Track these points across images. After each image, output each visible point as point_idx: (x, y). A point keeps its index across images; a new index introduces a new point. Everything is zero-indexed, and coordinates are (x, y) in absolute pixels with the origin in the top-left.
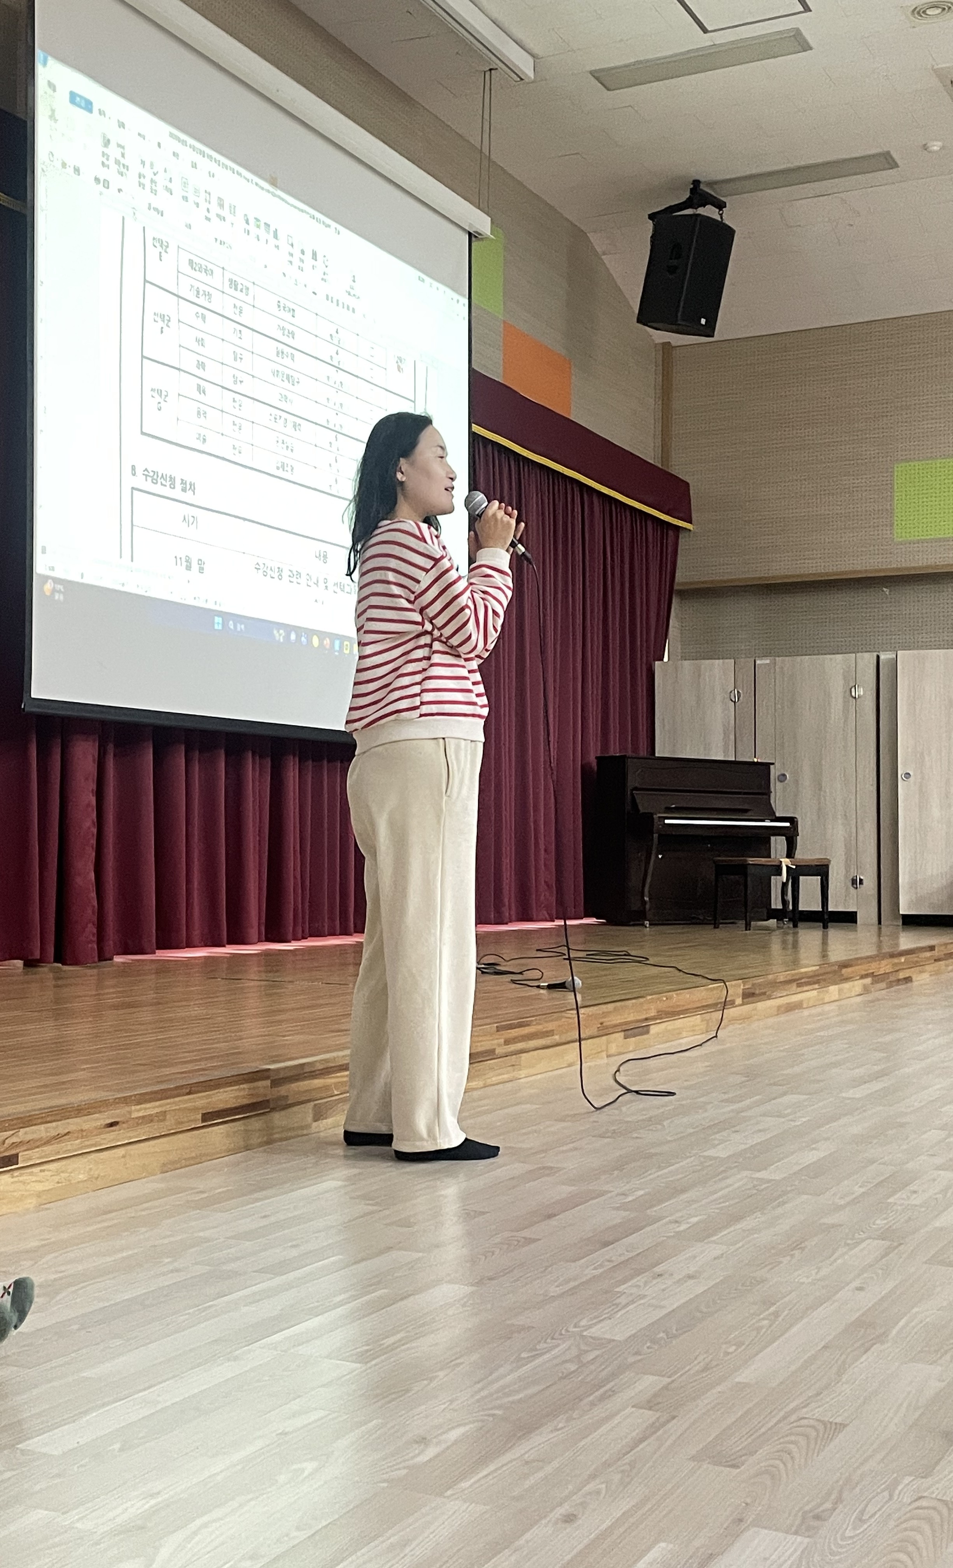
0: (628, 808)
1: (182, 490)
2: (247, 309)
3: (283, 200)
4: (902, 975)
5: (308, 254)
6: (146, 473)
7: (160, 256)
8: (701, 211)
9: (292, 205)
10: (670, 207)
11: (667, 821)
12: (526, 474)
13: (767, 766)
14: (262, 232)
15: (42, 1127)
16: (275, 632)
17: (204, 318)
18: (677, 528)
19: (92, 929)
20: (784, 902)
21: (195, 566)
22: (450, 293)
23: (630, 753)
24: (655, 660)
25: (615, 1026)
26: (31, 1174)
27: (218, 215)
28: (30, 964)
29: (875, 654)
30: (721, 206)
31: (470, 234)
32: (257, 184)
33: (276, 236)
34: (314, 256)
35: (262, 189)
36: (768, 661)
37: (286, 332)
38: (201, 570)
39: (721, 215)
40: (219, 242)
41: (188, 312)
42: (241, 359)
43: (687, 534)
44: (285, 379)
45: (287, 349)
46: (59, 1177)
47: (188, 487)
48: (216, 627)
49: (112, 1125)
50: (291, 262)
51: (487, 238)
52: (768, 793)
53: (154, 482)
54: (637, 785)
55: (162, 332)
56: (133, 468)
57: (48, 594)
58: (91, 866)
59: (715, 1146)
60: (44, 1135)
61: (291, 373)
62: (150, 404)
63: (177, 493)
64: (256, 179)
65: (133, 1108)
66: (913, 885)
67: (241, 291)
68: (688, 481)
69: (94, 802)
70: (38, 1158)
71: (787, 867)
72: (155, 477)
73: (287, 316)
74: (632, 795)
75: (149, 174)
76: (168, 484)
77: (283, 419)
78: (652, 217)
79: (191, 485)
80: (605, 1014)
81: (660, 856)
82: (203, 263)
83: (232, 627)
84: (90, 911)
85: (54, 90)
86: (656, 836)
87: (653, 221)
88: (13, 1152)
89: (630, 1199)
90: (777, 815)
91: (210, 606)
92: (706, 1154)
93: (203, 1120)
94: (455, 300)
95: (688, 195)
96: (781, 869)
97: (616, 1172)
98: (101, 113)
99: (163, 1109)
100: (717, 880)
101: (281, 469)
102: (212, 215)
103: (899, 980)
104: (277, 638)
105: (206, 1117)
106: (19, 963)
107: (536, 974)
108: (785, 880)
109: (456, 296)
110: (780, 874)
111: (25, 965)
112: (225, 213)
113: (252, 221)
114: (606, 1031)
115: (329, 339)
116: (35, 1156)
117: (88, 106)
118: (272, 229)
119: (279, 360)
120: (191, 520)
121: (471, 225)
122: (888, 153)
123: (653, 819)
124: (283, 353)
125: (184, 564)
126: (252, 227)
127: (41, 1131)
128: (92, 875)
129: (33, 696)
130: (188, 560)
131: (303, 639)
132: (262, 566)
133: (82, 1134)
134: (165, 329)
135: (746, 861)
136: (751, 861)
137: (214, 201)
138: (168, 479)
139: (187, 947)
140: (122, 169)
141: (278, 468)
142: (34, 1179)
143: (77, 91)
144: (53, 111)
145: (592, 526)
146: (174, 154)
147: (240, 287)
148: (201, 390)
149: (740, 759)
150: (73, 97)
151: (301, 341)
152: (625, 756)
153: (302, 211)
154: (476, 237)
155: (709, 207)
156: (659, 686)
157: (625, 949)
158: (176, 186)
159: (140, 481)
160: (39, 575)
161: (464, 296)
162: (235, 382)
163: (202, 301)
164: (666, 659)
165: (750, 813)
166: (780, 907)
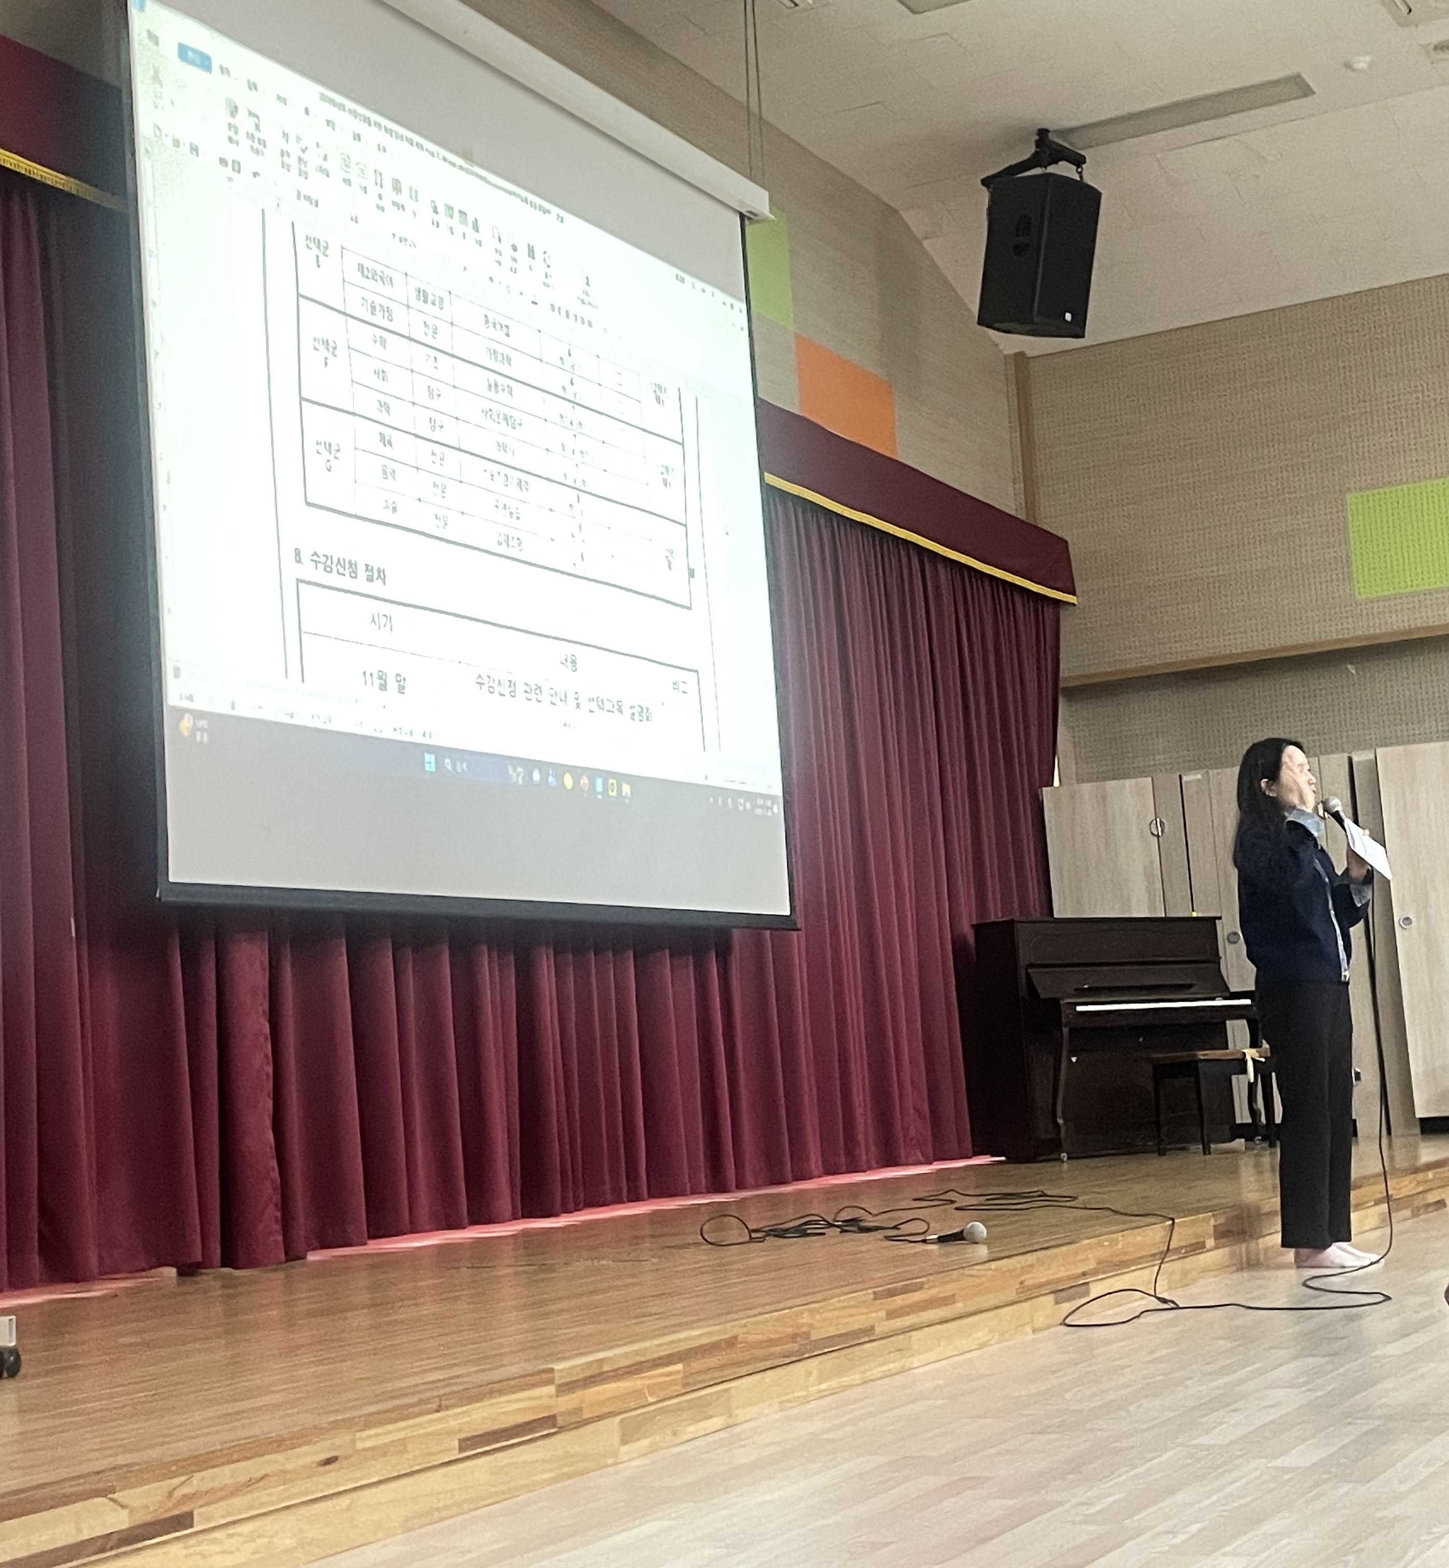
0: (1023, 992)
1: (368, 580)
2: (443, 328)
3: (481, 178)
4: (1432, 1198)
5: (523, 252)
6: (315, 558)
7: (318, 261)
8: (1051, 169)
9: (494, 186)
10: (1011, 167)
11: (1079, 1008)
12: (844, 541)
13: (1212, 921)
14: (456, 222)
15: (226, 1469)
16: (511, 770)
17: (383, 343)
18: (1057, 602)
19: (273, 1213)
20: (1254, 1113)
21: (392, 684)
22: (720, 296)
23: (1017, 916)
24: (1041, 787)
25: (1041, 1286)
26: (214, 1541)
27: (394, 203)
28: (187, 1271)
29: (1346, 755)
30: (1079, 161)
31: (742, 216)
32: (445, 159)
33: (476, 229)
34: (531, 253)
35: (454, 165)
36: (1199, 777)
37: (500, 357)
38: (401, 690)
39: (1080, 173)
40: (397, 238)
41: (362, 336)
42: (439, 395)
43: (1071, 608)
44: (501, 420)
45: (502, 381)
46: (253, 1545)
47: (376, 575)
48: (427, 767)
49: (328, 1462)
50: (500, 263)
51: (765, 220)
52: (1215, 959)
53: (328, 570)
54: (1032, 960)
55: (326, 364)
56: (297, 552)
57: (186, 734)
58: (268, 1122)
59: (1207, 1431)
60: (229, 1481)
61: (509, 412)
62: (316, 463)
63: (360, 584)
64: (444, 153)
65: (358, 1435)
66: (1431, 1075)
67: (433, 304)
68: (1065, 538)
69: (267, 1029)
70: (222, 1517)
71: (1254, 1060)
72: (329, 563)
73: (500, 335)
74: (1028, 975)
75: (295, 152)
76: (347, 572)
77: (502, 475)
78: (985, 182)
79: (379, 571)
80: (1025, 1270)
81: (1074, 1059)
82: (379, 268)
83: (449, 767)
84: (268, 1185)
85: (157, 44)
86: (1065, 1030)
87: (988, 188)
88: (185, 1509)
89: (1097, 1508)
90: (1232, 990)
91: (417, 739)
92: (1195, 1442)
93: (461, 1449)
94: (728, 305)
95: (1033, 149)
96: (1246, 1063)
97: (1071, 1476)
98: (224, 70)
99: (401, 1435)
100: (1157, 1090)
101: (504, 544)
102: (384, 203)
103: (1428, 1205)
104: (514, 780)
105: (465, 1444)
106: (171, 1272)
107: (920, 1227)
108: (1252, 1080)
109: (729, 300)
110: (1244, 1071)
111: (180, 1274)
112: (403, 199)
113: (441, 209)
114: (1028, 1294)
115: (559, 363)
116: (217, 1513)
117: (205, 63)
118: (470, 219)
119: (492, 395)
120: (383, 620)
121: (741, 202)
122: (1299, 76)
123: (1059, 1006)
124: (496, 385)
125: (377, 682)
126: (442, 217)
127: (224, 1475)
128: (270, 1136)
129: (171, 880)
130: (382, 676)
131: (551, 779)
132: (486, 680)
133: (284, 1476)
134: (331, 359)
135: (1195, 1055)
136: (1201, 1055)
137: (388, 184)
138: (347, 566)
139: (412, 1232)
140: (256, 145)
141: (500, 543)
142: (217, 1548)
143: (187, 42)
144: (156, 72)
145: (939, 604)
146: (328, 122)
147: (430, 298)
148: (386, 441)
149: (1172, 914)
150: (183, 51)
151: (521, 368)
152: (1012, 921)
153: (510, 193)
154: (749, 219)
155: (1063, 164)
156: (1050, 821)
157: (1040, 1188)
158: (333, 164)
159: (308, 571)
160: (174, 709)
161: (739, 299)
162: (433, 428)
163: (378, 319)
164: (1056, 783)
165: (1193, 990)
166: (1250, 1121)
